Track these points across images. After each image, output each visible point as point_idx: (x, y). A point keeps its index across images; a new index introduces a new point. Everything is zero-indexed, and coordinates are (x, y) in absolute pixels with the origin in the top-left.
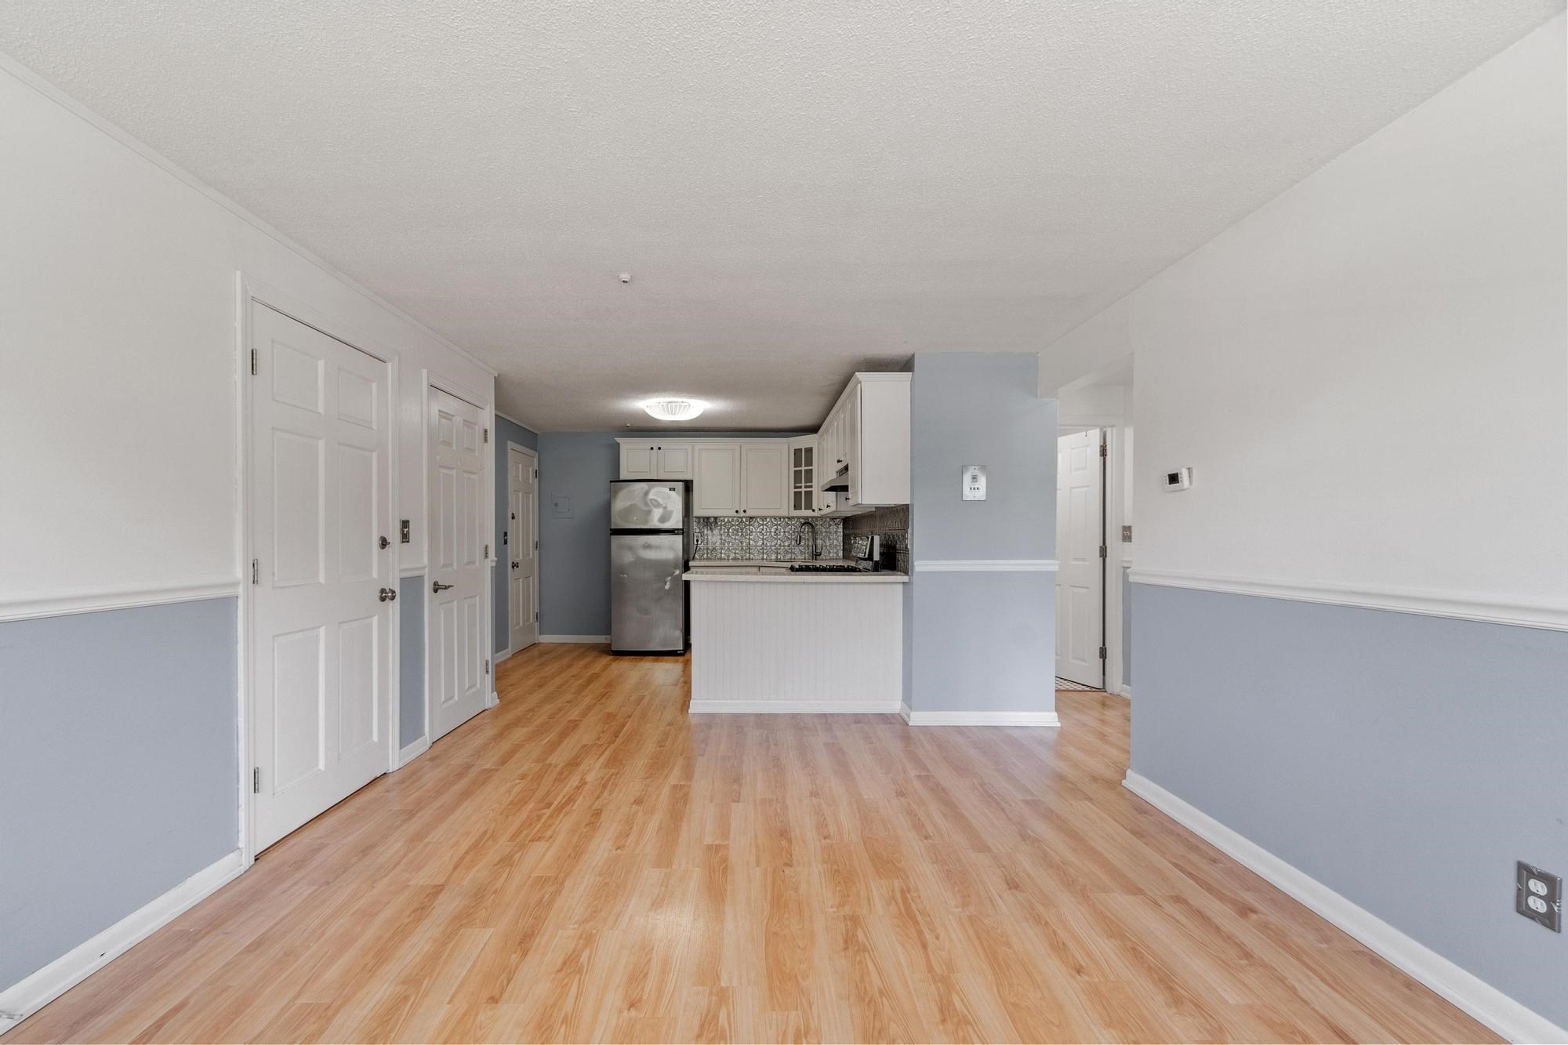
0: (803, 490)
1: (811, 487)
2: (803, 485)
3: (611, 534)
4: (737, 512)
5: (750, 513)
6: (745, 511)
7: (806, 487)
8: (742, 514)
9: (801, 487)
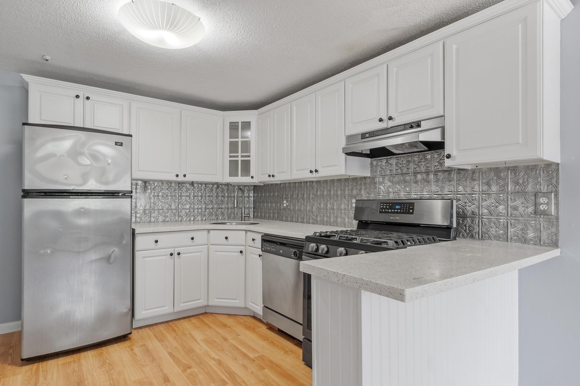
0: (240, 159)
1: (249, 156)
2: (240, 154)
3: (24, 197)
4: (177, 176)
5: (189, 178)
6: (185, 176)
7: (242, 156)
8: (181, 179)
9: (237, 156)
